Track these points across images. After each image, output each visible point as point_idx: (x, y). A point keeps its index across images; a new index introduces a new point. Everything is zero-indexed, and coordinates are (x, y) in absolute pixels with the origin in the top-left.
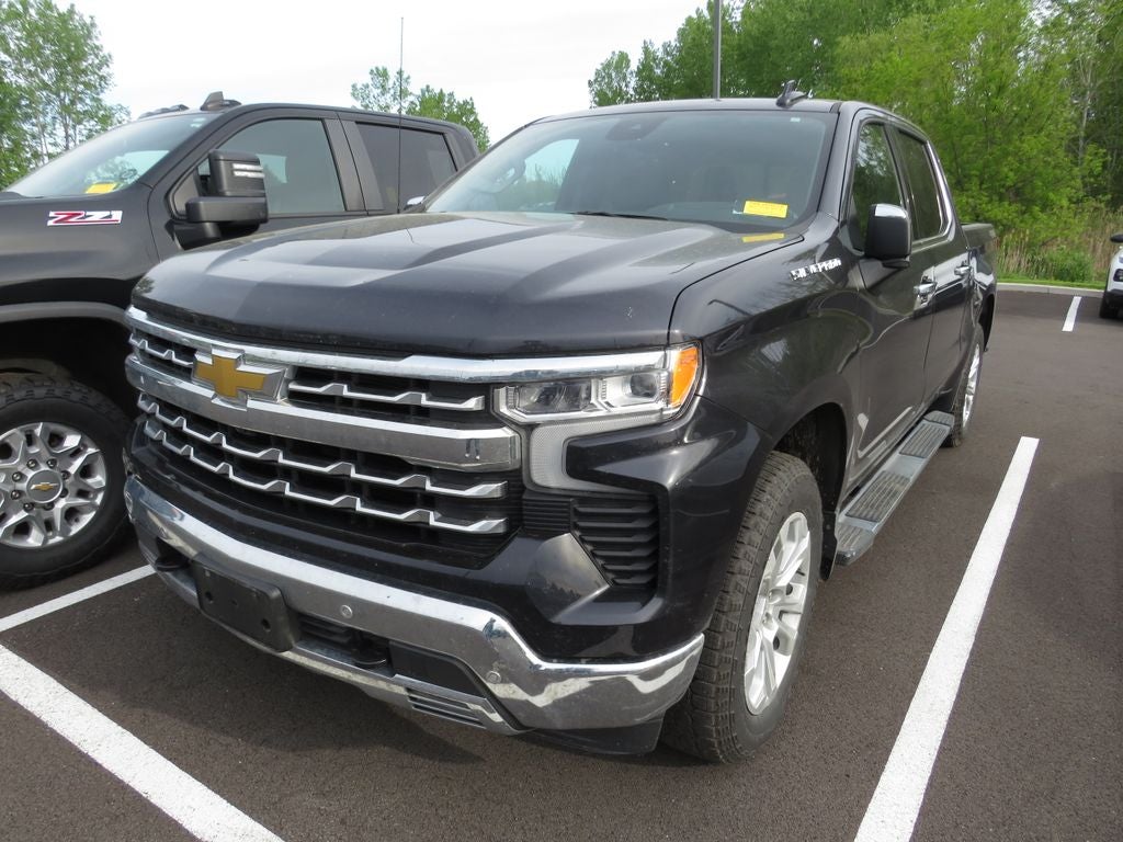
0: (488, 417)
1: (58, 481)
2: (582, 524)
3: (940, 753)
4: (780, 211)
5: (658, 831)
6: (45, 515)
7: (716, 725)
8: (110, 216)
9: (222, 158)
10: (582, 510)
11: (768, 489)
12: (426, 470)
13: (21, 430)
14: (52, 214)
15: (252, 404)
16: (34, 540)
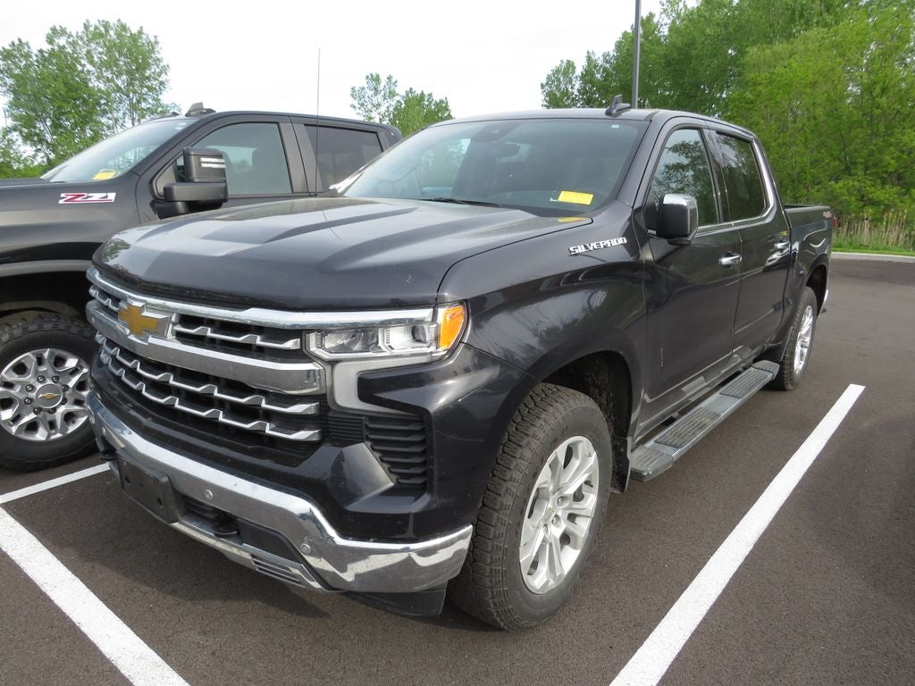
0: (301, 355)
1: (59, 392)
2: (372, 436)
3: (693, 635)
4: (585, 199)
5: (448, 679)
6: (50, 417)
7: (493, 598)
8: (106, 197)
9: (192, 153)
10: (371, 426)
11: (543, 416)
12: (264, 393)
13: (33, 354)
14: (63, 195)
15: (152, 340)
16: (41, 435)
